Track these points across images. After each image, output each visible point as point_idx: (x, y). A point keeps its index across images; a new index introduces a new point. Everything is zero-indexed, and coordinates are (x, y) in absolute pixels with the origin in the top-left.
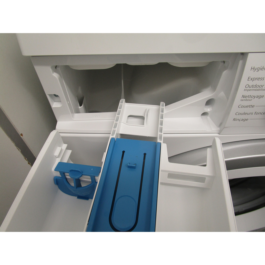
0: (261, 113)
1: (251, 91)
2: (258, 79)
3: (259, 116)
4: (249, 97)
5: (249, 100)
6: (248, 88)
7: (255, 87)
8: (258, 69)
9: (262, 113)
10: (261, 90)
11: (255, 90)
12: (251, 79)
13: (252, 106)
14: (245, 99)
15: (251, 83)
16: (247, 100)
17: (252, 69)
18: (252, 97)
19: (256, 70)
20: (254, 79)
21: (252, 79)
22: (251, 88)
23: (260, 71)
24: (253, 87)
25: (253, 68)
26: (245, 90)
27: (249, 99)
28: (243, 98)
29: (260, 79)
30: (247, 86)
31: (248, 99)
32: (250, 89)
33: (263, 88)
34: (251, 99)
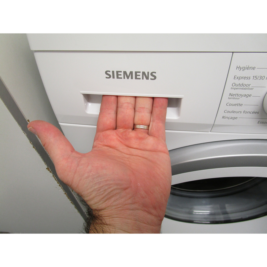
0: (250, 113)
1: (237, 90)
2: (244, 78)
3: (248, 115)
4: (237, 95)
5: (237, 99)
6: (235, 87)
7: (241, 85)
8: (244, 69)
9: (251, 113)
10: (248, 89)
11: (242, 89)
12: (238, 78)
13: (240, 105)
14: (232, 97)
15: (237, 82)
16: (234, 98)
17: (238, 69)
18: (240, 95)
19: (242, 69)
20: (240, 78)
21: (239, 78)
22: (238, 87)
23: (246, 70)
24: (240, 86)
25: (238, 67)
26: (232, 88)
27: (237, 97)
28: (230, 97)
29: (246, 78)
30: (234, 85)
31: (235, 97)
32: (237, 87)
33: (250, 87)
34: (238, 97)
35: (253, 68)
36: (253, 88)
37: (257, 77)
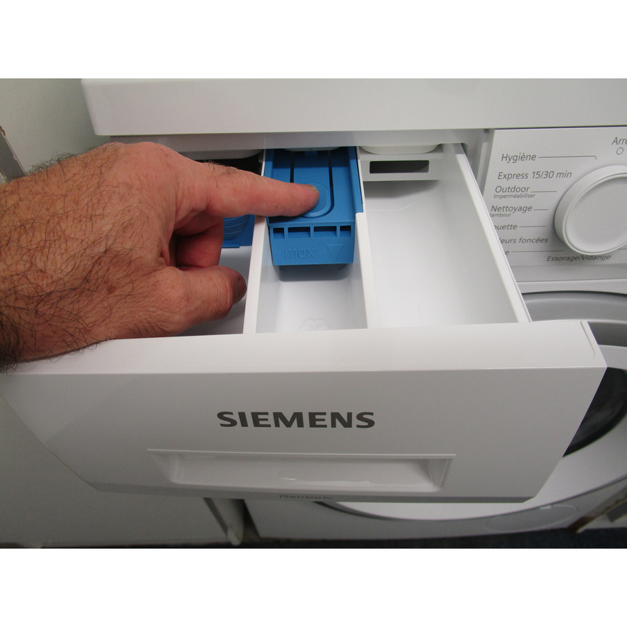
0: (531, 241)
1: (507, 199)
2: (518, 176)
3: (528, 246)
4: (505, 209)
5: (506, 215)
6: (501, 193)
7: (513, 190)
8: (515, 159)
9: (534, 241)
10: (525, 196)
11: (515, 196)
12: (505, 176)
13: (512, 227)
14: (497, 212)
15: (505, 184)
16: (501, 215)
17: (504, 159)
18: (511, 209)
19: (512, 160)
20: (510, 176)
21: (507, 177)
22: (507, 193)
23: (519, 162)
24: (510, 191)
25: (505, 156)
26: (495, 197)
27: (505, 212)
28: (493, 212)
29: (521, 177)
30: (498, 189)
31: (503, 213)
32: (504, 194)
33: (529, 193)
34: (508, 213)
35: (533, 157)
36: (533, 194)
37: (540, 174)
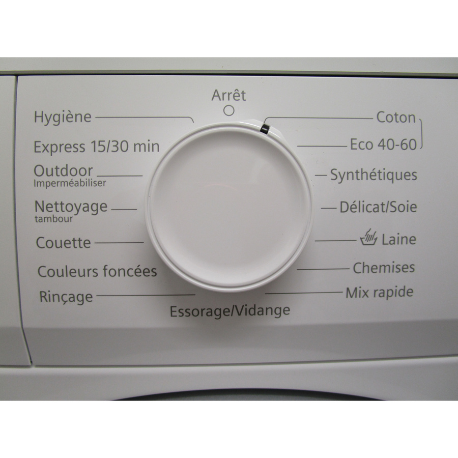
0: (127, 273)
1: (58, 189)
2: (67, 147)
3: (123, 284)
4: (59, 207)
5: (64, 220)
6: (45, 178)
7: (64, 172)
8: (57, 120)
9: (132, 272)
10: (89, 183)
11: (70, 184)
12: (46, 148)
13: (82, 243)
14: (47, 213)
15: (48, 160)
16: (54, 219)
17: (39, 119)
18: (69, 208)
19: (52, 122)
20: (54, 148)
21: (49, 148)
22: (54, 178)
23: (64, 125)
24: (59, 173)
25: (39, 114)
26: (36, 184)
27: (61, 214)
28: (40, 214)
29: (73, 149)
30: (39, 170)
31: (57, 215)
32: (51, 179)
33: (94, 177)
34: (66, 215)
35: (87, 118)
36: (102, 179)
37: (106, 144)
